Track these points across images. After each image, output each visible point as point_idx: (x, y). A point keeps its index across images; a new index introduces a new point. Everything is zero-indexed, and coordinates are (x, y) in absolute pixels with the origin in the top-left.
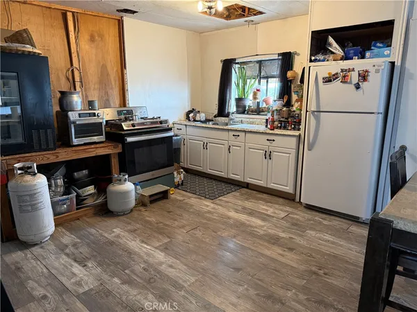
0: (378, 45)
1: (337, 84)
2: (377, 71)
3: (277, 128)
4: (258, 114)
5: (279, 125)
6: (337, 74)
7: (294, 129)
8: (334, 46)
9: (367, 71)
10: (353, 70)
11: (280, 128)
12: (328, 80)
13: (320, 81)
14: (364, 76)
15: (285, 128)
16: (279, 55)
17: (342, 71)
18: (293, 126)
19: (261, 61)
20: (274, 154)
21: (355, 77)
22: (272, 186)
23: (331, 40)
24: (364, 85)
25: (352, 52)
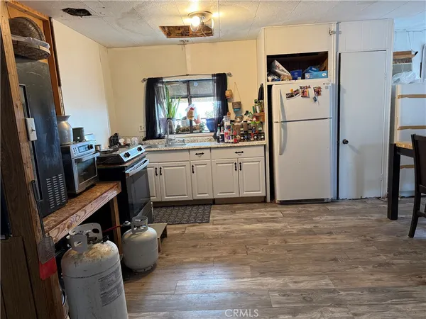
0: (313, 69)
1: (298, 98)
2: (327, 88)
3: (241, 140)
4: (192, 132)
5: (242, 138)
6: (298, 90)
7: (257, 139)
9: (319, 88)
10: (309, 87)
11: (244, 140)
12: (291, 95)
13: (284, 97)
14: (318, 92)
15: (248, 140)
16: (213, 75)
17: (301, 88)
18: (256, 137)
19: (188, 81)
20: (244, 165)
21: (311, 92)
22: (245, 194)
23: (277, 63)
24: (319, 98)
25: (296, 73)
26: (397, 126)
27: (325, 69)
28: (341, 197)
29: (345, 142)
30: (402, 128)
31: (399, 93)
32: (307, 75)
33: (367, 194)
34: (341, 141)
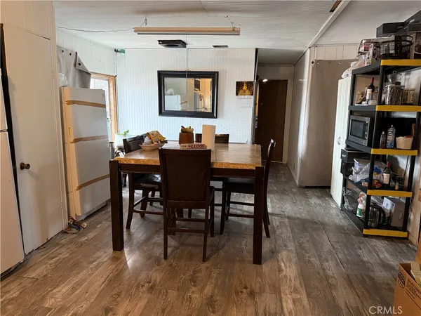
26: (69, 140)
30: (76, 140)
31: (67, 98)
34: (18, 166)
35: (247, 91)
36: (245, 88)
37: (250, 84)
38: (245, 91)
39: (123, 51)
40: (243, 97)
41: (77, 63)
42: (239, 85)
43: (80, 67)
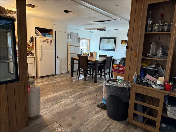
0: (48, 34)
1: (46, 42)
8: (38, 32)
9: (51, 40)
12: (44, 41)
13: (42, 42)
14: (51, 42)
17: (46, 39)
18: (30, 55)
21: (49, 41)
24: (51, 44)
25: (43, 34)
26: (69, 53)
27: (52, 35)
28: (57, 74)
29: (58, 57)
30: (70, 54)
31: (69, 45)
32: (46, 36)
33: (63, 72)
34: (57, 57)
35: (125, 43)
36: (124, 42)
37: (126, 41)
38: (124, 43)
39: (92, 32)
40: (123, 45)
41: (78, 36)
42: (122, 41)
43: (78, 37)
